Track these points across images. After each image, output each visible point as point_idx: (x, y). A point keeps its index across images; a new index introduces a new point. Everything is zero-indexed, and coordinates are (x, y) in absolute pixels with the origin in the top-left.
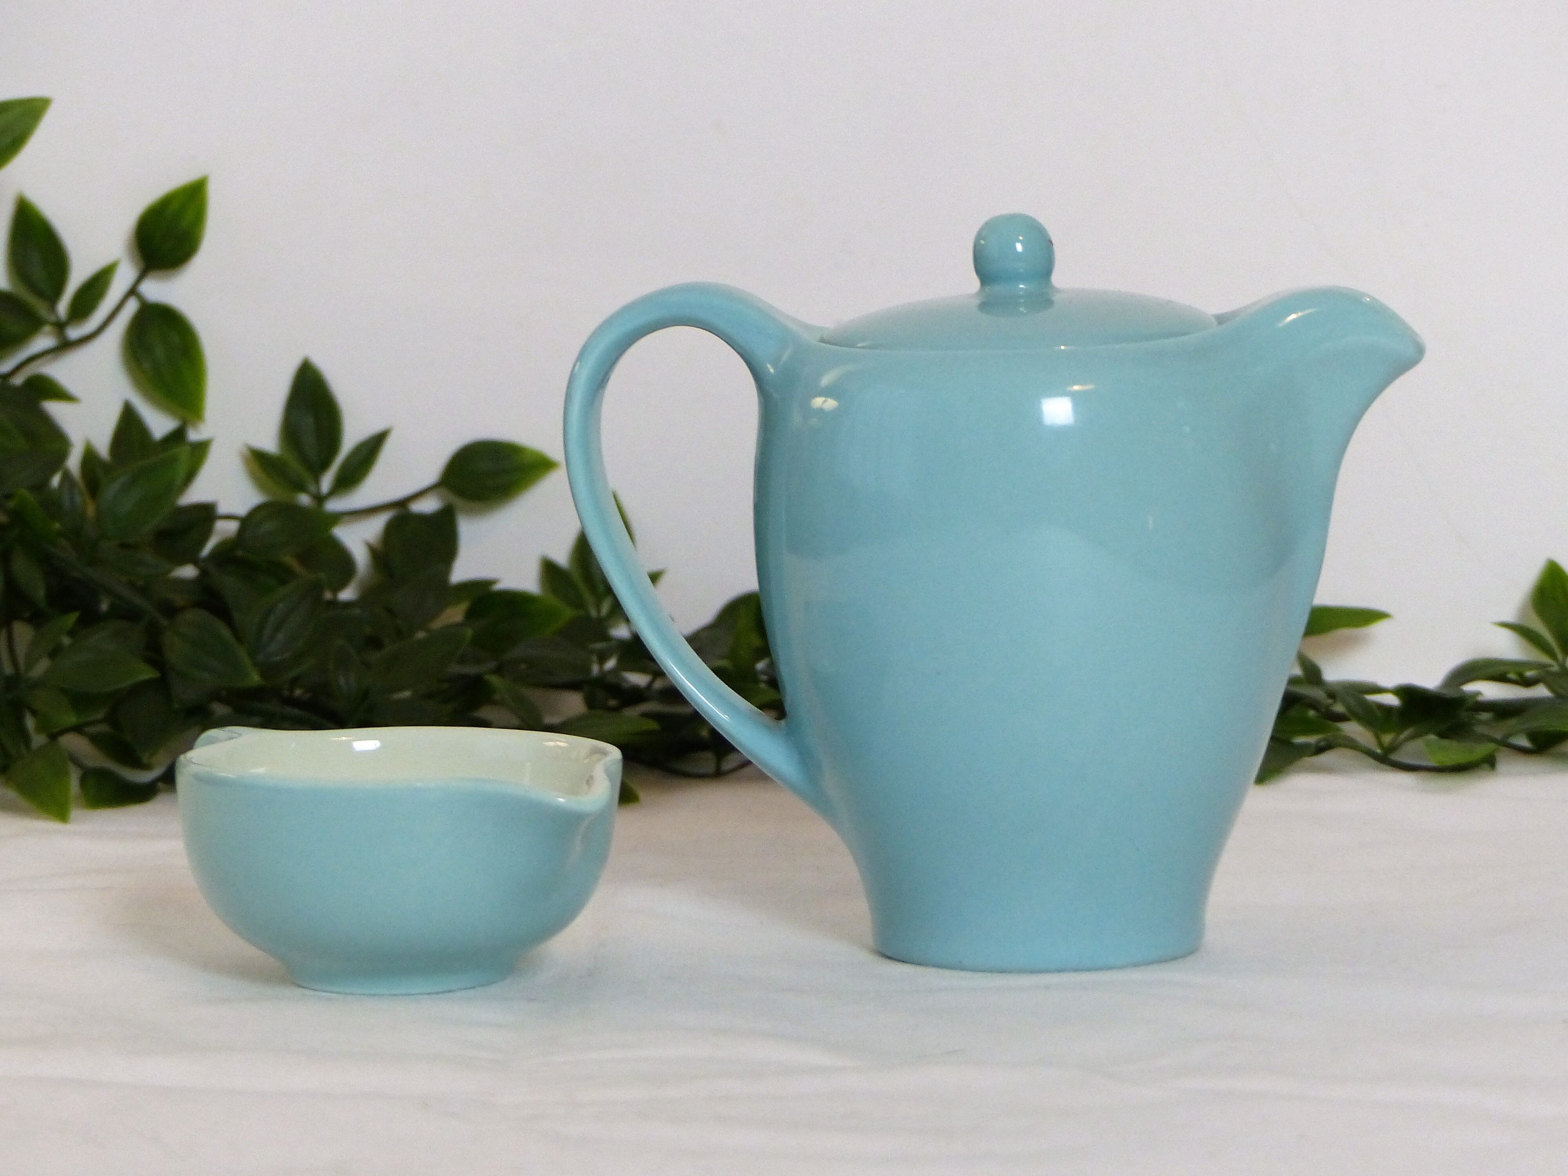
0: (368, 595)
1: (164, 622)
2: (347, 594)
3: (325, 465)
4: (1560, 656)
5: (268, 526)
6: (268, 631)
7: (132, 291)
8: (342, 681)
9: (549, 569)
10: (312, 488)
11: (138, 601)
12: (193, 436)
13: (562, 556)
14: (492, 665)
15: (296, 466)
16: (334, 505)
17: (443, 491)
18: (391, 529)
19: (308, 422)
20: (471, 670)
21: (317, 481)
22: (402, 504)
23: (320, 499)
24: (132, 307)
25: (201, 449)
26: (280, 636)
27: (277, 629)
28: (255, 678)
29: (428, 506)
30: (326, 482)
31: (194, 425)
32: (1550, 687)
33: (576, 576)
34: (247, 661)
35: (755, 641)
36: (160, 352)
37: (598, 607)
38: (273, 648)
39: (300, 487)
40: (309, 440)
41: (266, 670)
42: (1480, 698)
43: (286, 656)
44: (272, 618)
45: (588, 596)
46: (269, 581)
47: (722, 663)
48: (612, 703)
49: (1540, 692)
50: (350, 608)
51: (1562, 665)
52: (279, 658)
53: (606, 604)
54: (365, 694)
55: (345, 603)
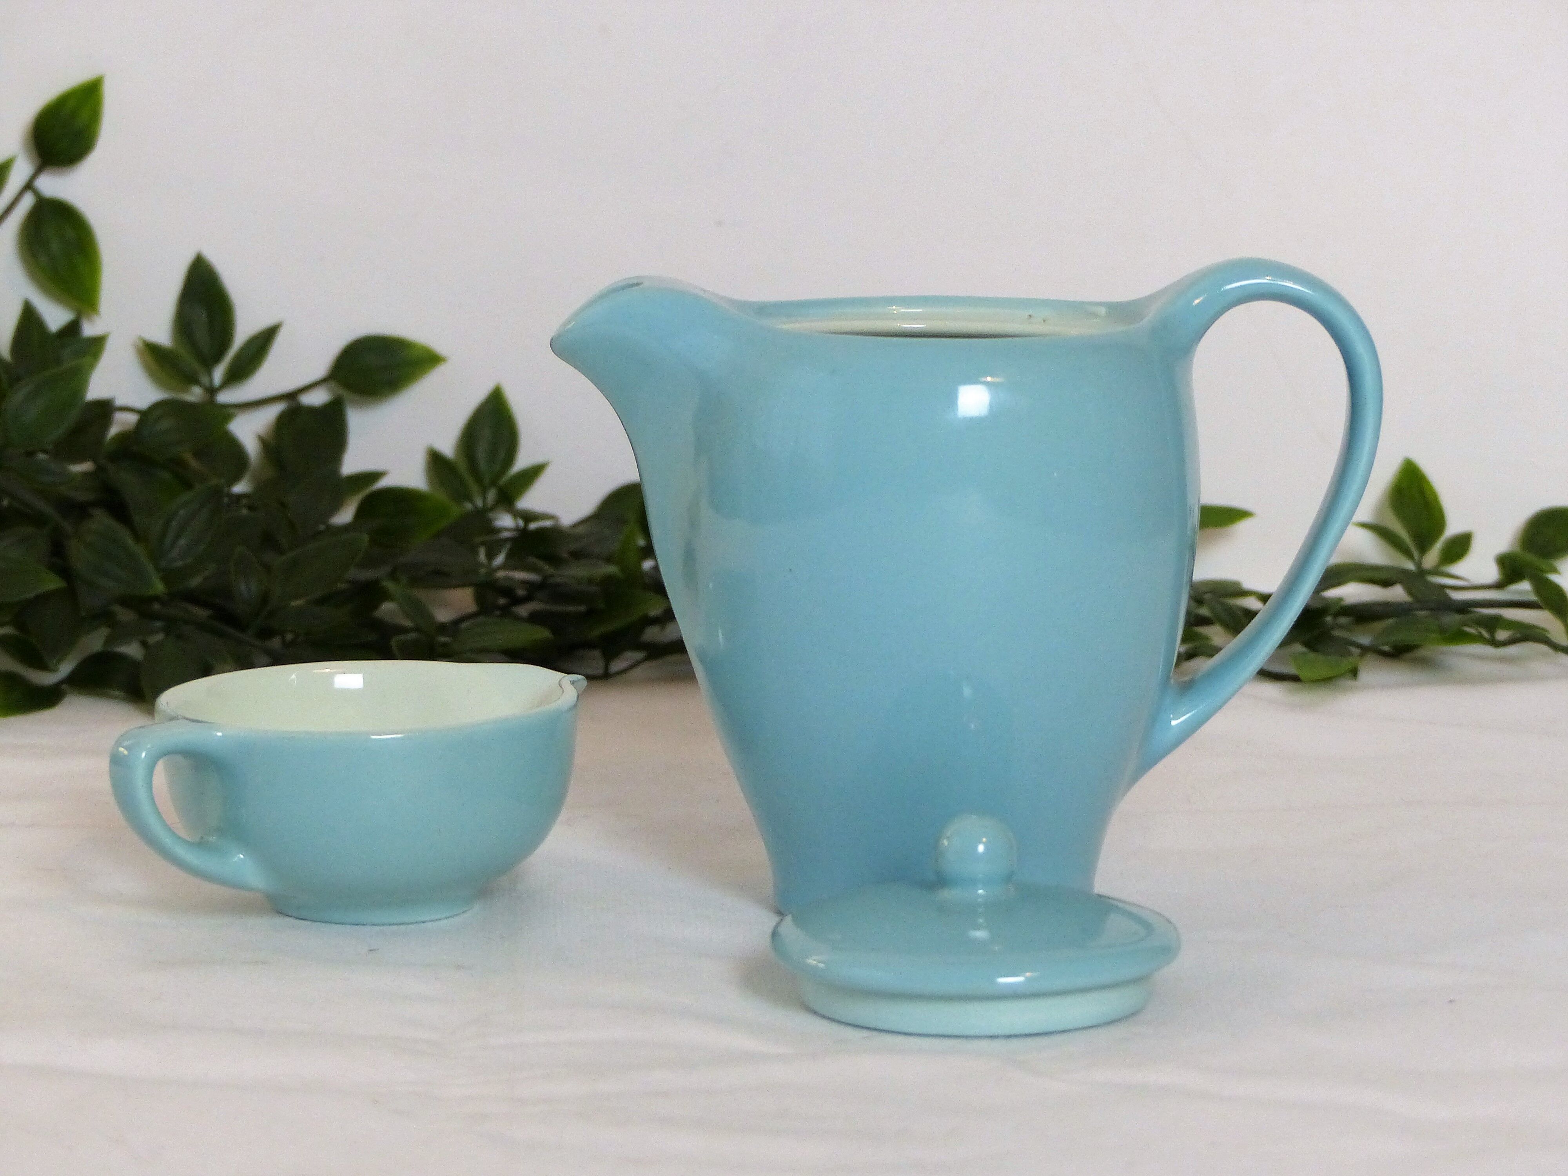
0: (262, 488)
1: (67, 526)
2: (240, 488)
3: (217, 357)
4: (1416, 554)
5: (166, 424)
6: (168, 541)
7: (29, 186)
8: (243, 587)
9: (436, 460)
10: (205, 380)
11: (42, 506)
12: (89, 330)
13: (447, 446)
14: (387, 569)
15: (190, 362)
16: (226, 397)
17: (333, 384)
18: (283, 421)
19: (201, 316)
20: (368, 575)
21: (210, 374)
22: (291, 396)
23: (212, 391)
24: (27, 202)
25: (97, 344)
26: (182, 542)
27: (178, 537)
28: (159, 587)
29: (317, 398)
30: (218, 374)
31: (89, 317)
32: (1409, 591)
33: (462, 467)
34: (150, 569)
35: (641, 542)
36: (55, 246)
37: (484, 497)
38: (175, 553)
39: (191, 379)
40: (202, 335)
41: (168, 576)
42: (1343, 603)
43: (189, 560)
44: (174, 524)
45: (474, 487)
46: (166, 475)
47: (612, 569)
48: (502, 601)
49: (1397, 593)
50: (244, 501)
51: (1419, 565)
52: (180, 563)
53: (492, 495)
54: (265, 599)
55: (240, 497)
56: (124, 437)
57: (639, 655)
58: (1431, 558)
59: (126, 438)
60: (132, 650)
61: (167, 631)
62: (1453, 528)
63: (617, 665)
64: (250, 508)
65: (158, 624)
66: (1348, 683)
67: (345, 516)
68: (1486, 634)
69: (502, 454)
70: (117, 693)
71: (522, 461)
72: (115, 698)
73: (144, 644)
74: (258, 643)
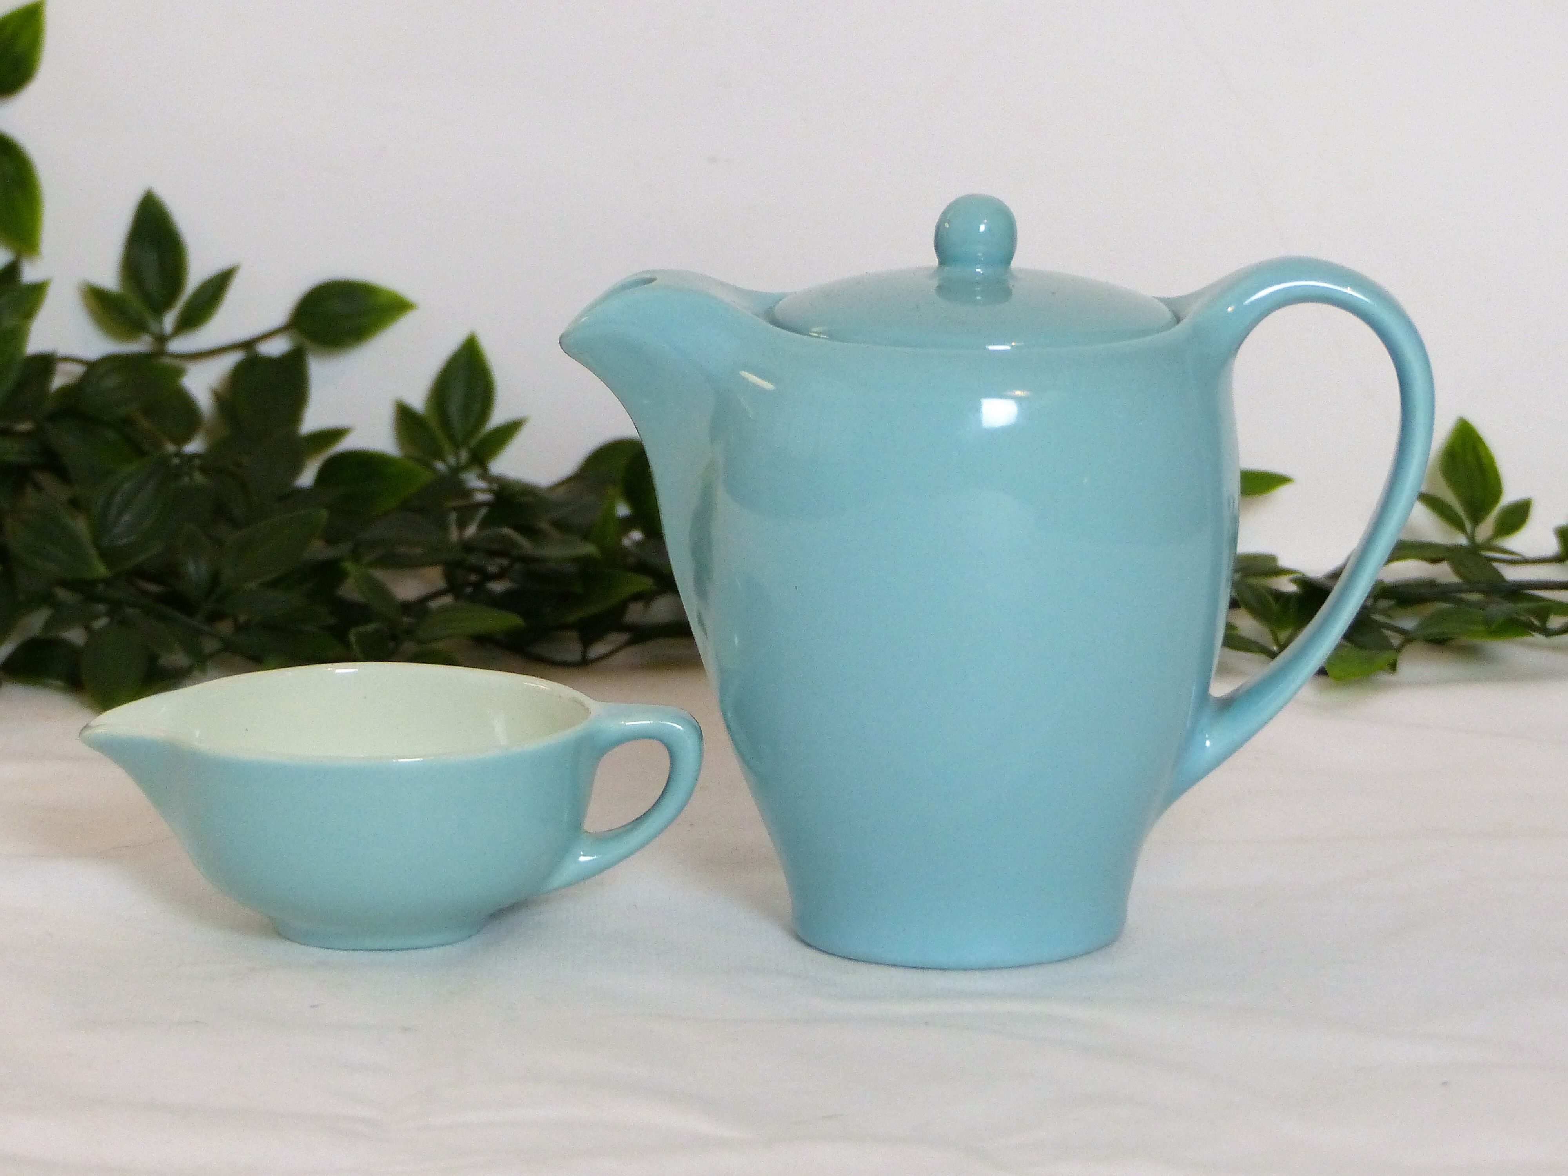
0: (217, 448)
2: (194, 447)
3: (167, 302)
4: (1468, 526)
5: (111, 382)
6: (114, 510)
8: (191, 568)
9: (405, 417)
10: (153, 325)
12: (30, 274)
13: (418, 400)
15: (136, 304)
16: (178, 345)
17: (292, 332)
18: (239, 374)
19: (150, 259)
20: (328, 552)
21: (159, 320)
22: (248, 345)
23: (162, 339)
25: (37, 290)
26: (126, 518)
27: (120, 514)
28: (101, 570)
29: (276, 348)
30: (169, 320)
31: (29, 260)
32: (1457, 570)
33: (434, 424)
34: (91, 549)
37: (457, 455)
38: (118, 529)
39: (138, 326)
40: (151, 277)
41: (108, 556)
43: (133, 538)
44: (118, 499)
45: (447, 447)
46: (111, 435)
47: (588, 549)
48: (473, 577)
49: (1444, 573)
50: (197, 462)
51: (1472, 538)
52: (125, 541)
53: (464, 455)
54: (215, 579)
55: (192, 457)
56: (67, 391)
57: (622, 637)
58: (1485, 530)
59: (70, 392)
60: (76, 636)
61: (110, 614)
62: (1510, 496)
63: (598, 649)
64: (204, 470)
65: (101, 608)
66: (1385, 677)
67: (307, 478)
68: (1536, 622)
69: (476, 407)
70: (58, 683)
71: (498, 417)
72: (56, 688)
73: (88, 628)
74: (206, 628)
